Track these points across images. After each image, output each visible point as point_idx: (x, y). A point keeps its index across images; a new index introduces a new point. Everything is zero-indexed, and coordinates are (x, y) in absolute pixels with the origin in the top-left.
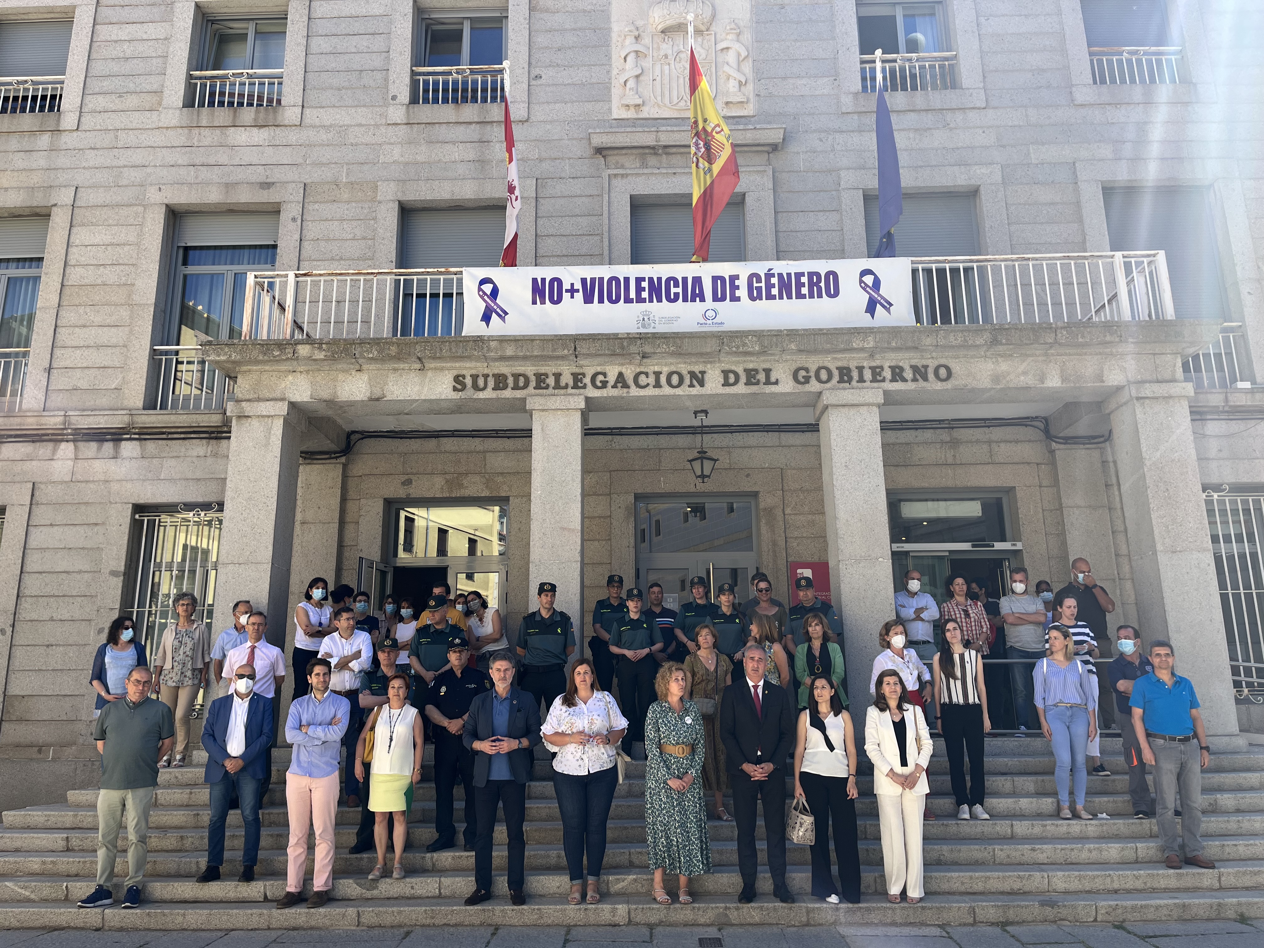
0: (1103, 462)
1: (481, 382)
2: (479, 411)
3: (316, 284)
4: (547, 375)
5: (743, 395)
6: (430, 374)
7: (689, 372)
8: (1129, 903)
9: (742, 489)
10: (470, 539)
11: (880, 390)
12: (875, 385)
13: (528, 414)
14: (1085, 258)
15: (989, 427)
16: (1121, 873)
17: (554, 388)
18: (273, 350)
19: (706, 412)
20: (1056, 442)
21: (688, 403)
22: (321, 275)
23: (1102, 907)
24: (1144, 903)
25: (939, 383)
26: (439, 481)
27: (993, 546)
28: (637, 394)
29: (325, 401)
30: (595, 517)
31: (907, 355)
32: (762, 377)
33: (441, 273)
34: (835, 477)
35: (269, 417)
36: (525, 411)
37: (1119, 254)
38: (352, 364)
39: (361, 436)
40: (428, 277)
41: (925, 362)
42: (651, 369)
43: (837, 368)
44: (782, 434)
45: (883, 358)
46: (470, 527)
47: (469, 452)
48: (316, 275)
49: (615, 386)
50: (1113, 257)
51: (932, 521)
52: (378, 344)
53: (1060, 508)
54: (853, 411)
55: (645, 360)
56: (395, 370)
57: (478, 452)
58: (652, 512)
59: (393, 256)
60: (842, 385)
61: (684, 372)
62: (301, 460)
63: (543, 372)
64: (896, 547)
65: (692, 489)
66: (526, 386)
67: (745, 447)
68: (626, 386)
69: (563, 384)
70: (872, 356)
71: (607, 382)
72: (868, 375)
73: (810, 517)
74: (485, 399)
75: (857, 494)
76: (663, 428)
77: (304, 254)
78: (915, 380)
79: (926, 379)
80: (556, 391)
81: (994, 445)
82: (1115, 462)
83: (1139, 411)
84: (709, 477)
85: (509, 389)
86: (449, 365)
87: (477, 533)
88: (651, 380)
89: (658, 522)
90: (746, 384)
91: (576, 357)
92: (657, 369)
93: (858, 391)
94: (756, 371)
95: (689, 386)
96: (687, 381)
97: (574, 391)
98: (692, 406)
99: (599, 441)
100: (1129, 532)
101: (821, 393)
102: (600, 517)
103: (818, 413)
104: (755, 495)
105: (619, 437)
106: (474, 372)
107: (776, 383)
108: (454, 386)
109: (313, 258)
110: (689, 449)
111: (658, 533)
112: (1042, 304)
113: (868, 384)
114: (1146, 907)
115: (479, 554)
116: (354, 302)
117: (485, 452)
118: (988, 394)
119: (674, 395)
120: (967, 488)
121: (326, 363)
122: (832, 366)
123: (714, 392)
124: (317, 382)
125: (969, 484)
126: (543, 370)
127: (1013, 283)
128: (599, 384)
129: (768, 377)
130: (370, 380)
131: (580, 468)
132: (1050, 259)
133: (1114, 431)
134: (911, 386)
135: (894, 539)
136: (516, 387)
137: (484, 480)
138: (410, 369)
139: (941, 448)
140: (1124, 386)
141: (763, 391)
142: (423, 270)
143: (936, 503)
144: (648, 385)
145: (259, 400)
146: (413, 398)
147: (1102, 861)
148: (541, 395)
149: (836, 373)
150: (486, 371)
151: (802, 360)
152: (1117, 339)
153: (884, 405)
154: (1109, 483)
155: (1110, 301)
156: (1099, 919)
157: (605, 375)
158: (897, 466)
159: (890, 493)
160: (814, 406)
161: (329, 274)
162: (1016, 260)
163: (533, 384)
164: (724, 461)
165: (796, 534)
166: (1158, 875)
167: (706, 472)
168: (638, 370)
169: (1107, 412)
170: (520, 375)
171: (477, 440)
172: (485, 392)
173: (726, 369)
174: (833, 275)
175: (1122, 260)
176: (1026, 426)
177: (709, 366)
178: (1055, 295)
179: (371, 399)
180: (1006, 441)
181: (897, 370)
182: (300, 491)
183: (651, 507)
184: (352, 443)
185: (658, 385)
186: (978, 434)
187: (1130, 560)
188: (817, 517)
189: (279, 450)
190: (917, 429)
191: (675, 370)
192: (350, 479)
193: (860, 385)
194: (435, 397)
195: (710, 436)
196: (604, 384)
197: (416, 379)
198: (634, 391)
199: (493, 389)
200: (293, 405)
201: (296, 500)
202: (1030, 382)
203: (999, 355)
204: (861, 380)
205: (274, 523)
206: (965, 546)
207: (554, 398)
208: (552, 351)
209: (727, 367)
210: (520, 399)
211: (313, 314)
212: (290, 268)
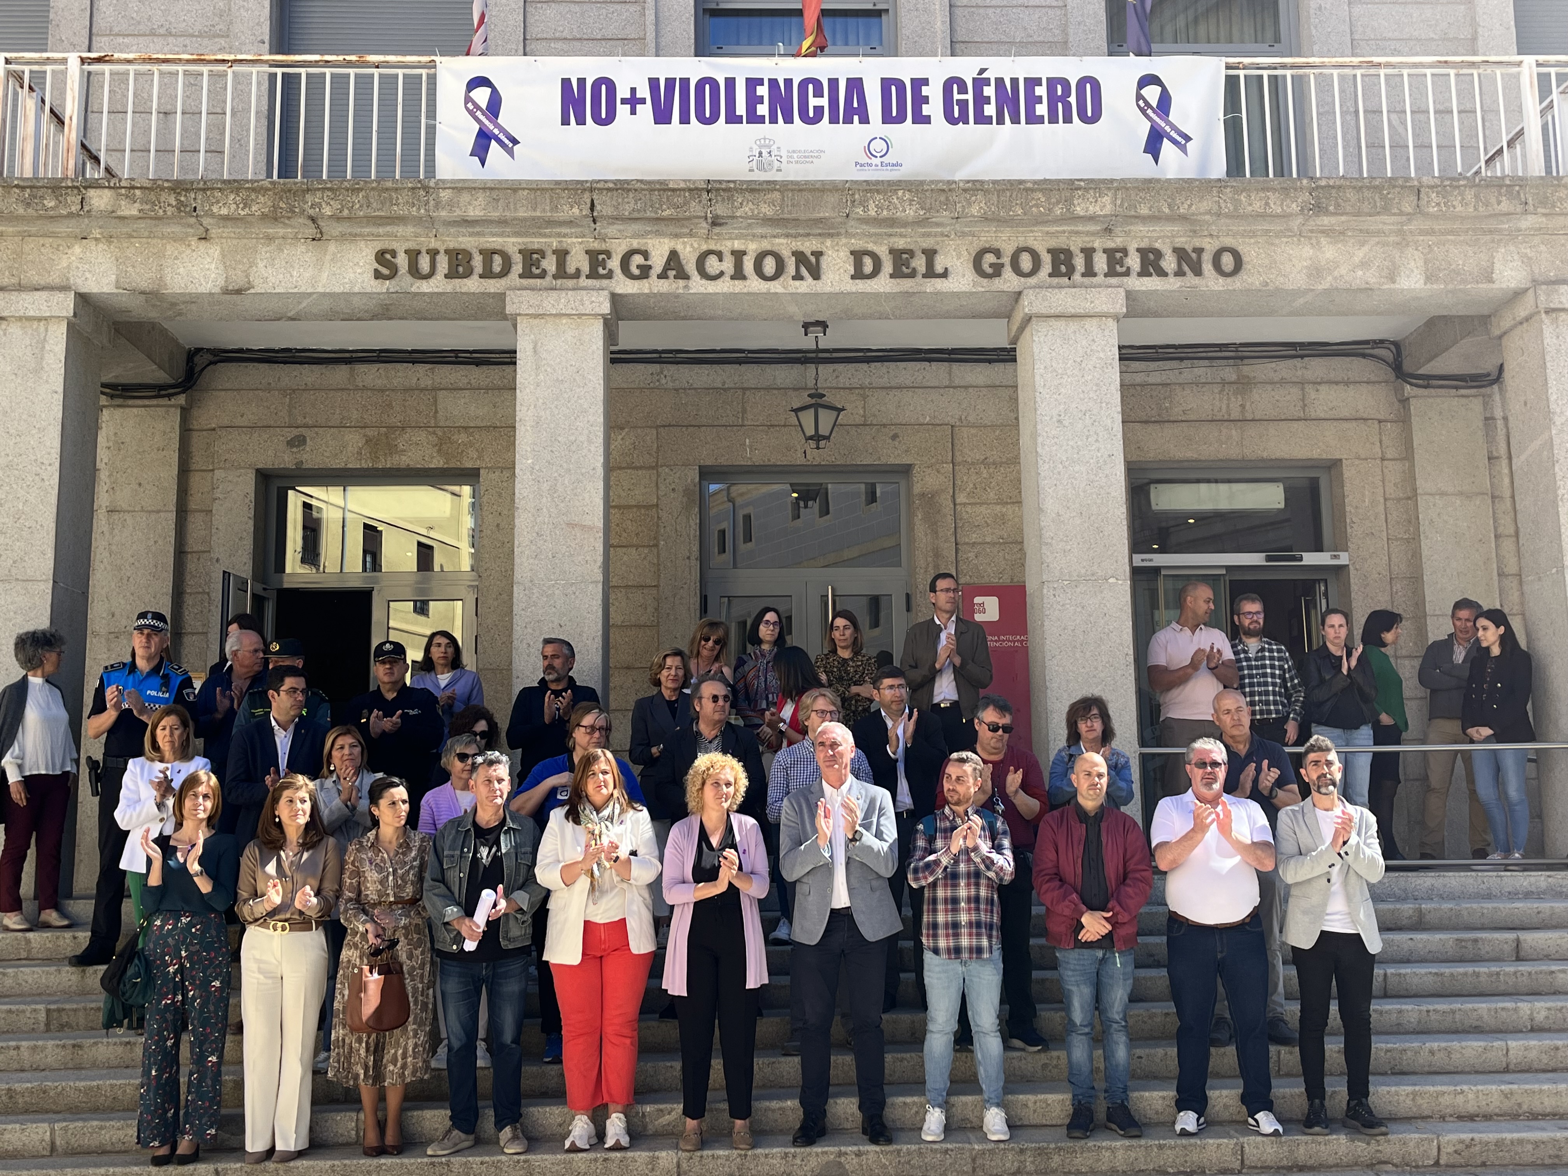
0: (1486, 419)
1: (424, 263)
2: (421, 316)
3: (120, 79)
4: (542, 254)
5: (888, 296)
6: (332, 247)
7: (794, 253)
8: (1492, 1137)
9: (883, 461)
10: (420, 544)
11: (1121, 290)
12: (1114, 281)
13: (509, 324)
14: (1473, 64)
15: (1302, 357)
16: (1480, 1087)
17: (555, 277)
18: (42, 197)
19: (823, 325)
20: (1411, 384)
21: (793, 309)
22: (129, 61)
23: (1448, 1142)
24: (1516, 1136)
25: (1221, 280)
26: (354, 440)
27: (1301, 559)
28: (702, 290)
29: (143, 293)
30: (630, 507)
31: (1169, 228)
32: (919, 263)
33: (349, 64)
34: (1040, 440)
35: (39, 319)
36: (505, 317)
37: (1529, 60)
38: (190, 226)
39: (211, 358)
40: (328, 71)
41: (1197, 243)
42: (727, 246)
43: (1049, 251)
44: (955, 366)
45: (1127, 233)
46: (419, 521)
47: (406, 390)
48: (120, 61)
49: (663, 276)
50: (1519, 64)
51: (1205, 518)
52: (237, 191)
53: (1413, 496)
54: (1073, 325)
55: (717, 230)
56: (270, 239)
57: (422, 390)
58: (739, 501)
59: (265, 31)
60: (1055, 280)
61: (786, 253)
62: (103, 400)
63: (536, 247)
64: (1139, 560)
65: (800, 460)
66: (505, 271)
67: (891, 388)
68: (683, 275)
69: (571, 269)
70: (1108, 231)
71: (650, 267)
72: (1100, 263)
73: (998, 508)
74: (432, 294)
75: (1077, 468)
76: (750, 352)
77: (100, 23)
78: (1180, 273)
79: (1198, 271)
80: (559, 282)
81: (1309, 388)
82: (1505, 419)
83: (1548, 331)
84: (827, 438)
85: (475, 277)
86: (367, 230)
87: (432, 534)
88: (728, 265)
89: (747, 518)
90: (892, 276)
91: (594, 221)
92: (738, 245)
93: (1083, 291)
94: (911, 253)
95: (794, 278)
96: (791, 269)
97: (590, 282)
98: (800, 314)
99: (640, 373)
100: (1521, 535)
101: (1020, 293)
102: (638, 507)
103: (1014, 328)
104: (906, 470)
105: (672, 368)
106: (411, 245)
107: (945, 275)
108: (376, 270)
109: (116, 30)
110: (795, 389)
111: (748, 538)
112: (1399, 146)
113: (1100, 279)
114: (1521, 1142)
115: (437, 568)
116: (191, 114)
117: (435, 389)
118: (1301, 301)
119: (768, 293)
120: (1263, 460)
121: (142, 224)
122: (1041, 248)
123: (837, 290)
124: (127, 257)
125: (1265, 455)
126: (536, 242)
127: (1352, 109)
128: (636, 272)
129: (930, 264)
130: (224, 256)
131: (601, 419)
132: (1415, 65)
133: (1506, 367)
134: (1172, 284)
135: (1137, 545)
136: (488, 274)
137: (433, 439)
138: (296, 238)
139: (1220, 392)
140: (1527, 290)
141: (919, 289)
142: (317, 57)
143: (1213, 485)
144: (722, 274)
145: (20, 288)
146: (303, 290)
147: (1452, 1069)
148: (532, 289)
149: (1046, 259)
150: (433, 244)
151: (988, 236)
152: (1519, 208)
153: (1126, 316)
154: (1495, 454)
155: (1511, 143)
156: (1442, 1162)
157: (645, 254)
158: (1146, 422)
159: (1132, 469)
160: (1009, 316)
161: (145, 61)
162: (1358, 67)
163: (518, 268)
164: (854, 411)
165: (974, 537)
166: (1541, 1091)
167: (824, 430)
168: (705, 247)
169: (1497, 332)
170: (494, 252)
171: (422, 368)
172: (432, 281)
173: (857, 248)
174: (1091, 83)
175: (1535, 70)
176: (1364, 356)
177: (828, 242)
178: (1421, 130)
179: (226, 292)
180: (1330, 382)
181: (1151, 256)
182: (103, 455)
183: (736, 490)
184: (198, 369)
185: (739, 274)
186: (1285, 369)
187: (1521, 583)
188: (1009, 510)
189: (61, 380)
190: (1181, 359)
191: (769, 248)
192: (195, 435)
193: (1087, 280)
194: (341, 290)
195: (831, 367)
196: (645, 272)
197: (308, 257)
198: (698, 285)
199: (446, 276)
200: (83, 299)
201: (95, 470)
202: (1372, 280)
203: (1323, 232)
204: (1089, 272)
205: (55, 510)
206: (1256, 559)
207: (554, 294)
208: (551, 210)
209: (859, 244)
210: (494, 295)
211: (116, 133)
212: (74, 47)
